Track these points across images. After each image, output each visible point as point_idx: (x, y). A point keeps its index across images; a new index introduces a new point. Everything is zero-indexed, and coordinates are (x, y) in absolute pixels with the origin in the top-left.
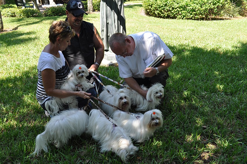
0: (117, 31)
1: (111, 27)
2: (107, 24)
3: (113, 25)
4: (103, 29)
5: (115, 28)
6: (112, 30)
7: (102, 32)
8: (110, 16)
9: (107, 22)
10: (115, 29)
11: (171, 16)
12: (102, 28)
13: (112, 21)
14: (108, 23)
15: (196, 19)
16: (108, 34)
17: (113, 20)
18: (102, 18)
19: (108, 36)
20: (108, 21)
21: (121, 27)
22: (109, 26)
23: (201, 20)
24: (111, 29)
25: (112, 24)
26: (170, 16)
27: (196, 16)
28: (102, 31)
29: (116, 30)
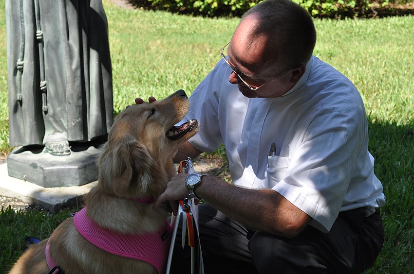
0: (76, 69)
1: (52, 55)
2: (37, 42)
3: (63, 46)
4: (19, 62)
5: (71, 57)
6: (56, 67)
7: (15, 74)
8: (48, 11)
9: (35, 36)
10: (71, 64)
11: (233, 8)
12: (15, 61)
13: (56, 30)
14: (41, 41)
15: (326, 16)
16: (42, 83)
17: (61, 26)
18: (16, 21)
19: (42, 92)
20: (39, 32)
21: (94, 54)
22: (45, 51)
23: (343, 18)
24: (51, 62)
25: (58, 43)
26: (229, 7)
27: (324, 6)
28: (16, 70)
29: (74, 67)
